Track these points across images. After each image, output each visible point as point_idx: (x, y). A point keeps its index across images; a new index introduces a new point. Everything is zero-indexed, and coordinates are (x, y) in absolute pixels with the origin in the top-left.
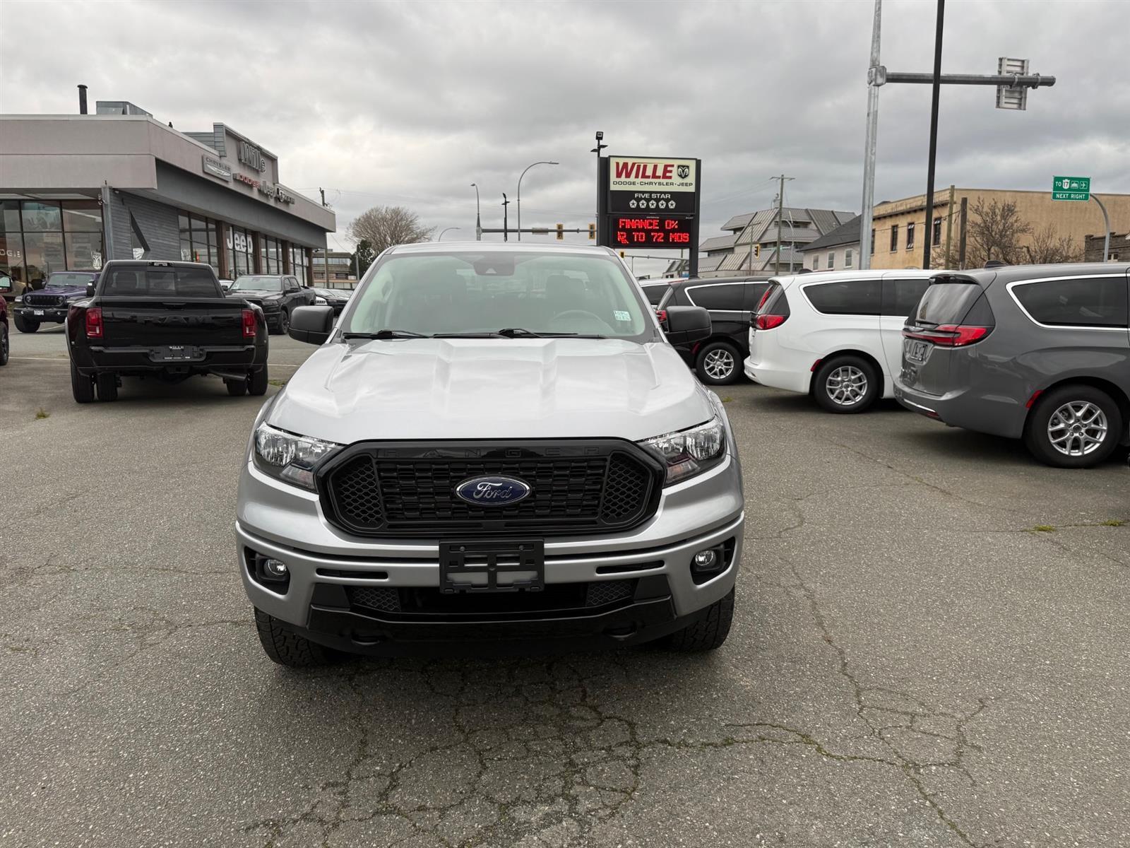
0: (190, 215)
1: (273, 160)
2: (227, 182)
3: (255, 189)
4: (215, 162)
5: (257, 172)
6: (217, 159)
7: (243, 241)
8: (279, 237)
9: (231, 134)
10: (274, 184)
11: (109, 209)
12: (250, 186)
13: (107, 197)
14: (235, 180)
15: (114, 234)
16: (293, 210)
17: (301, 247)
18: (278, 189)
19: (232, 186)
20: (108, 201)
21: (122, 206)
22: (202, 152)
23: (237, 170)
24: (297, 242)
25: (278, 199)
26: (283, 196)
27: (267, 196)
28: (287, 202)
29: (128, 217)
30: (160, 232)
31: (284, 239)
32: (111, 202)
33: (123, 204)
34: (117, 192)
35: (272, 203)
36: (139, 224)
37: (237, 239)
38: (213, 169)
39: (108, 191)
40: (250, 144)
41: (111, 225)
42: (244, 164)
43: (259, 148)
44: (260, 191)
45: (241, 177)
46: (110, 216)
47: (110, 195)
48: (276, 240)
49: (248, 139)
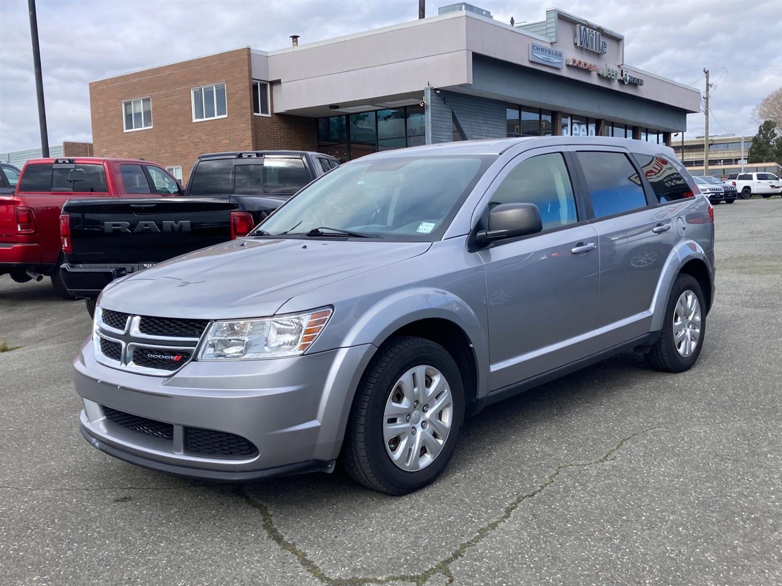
0: (520, 108)
1: (618, 40)
2: (558, 69)
3: (594, 74)
4: (543, 50)
5: (598, 55)
6: (548, 46)
7: (583, 130)
8: (628, 123)
9: (563, 18)
10: (619, 66)
11: (430, 109)
12: (587, 71)
13: (427, 99)
14: (568, 66)
15: (432, 134)
16: (644, 92)
17: (658, 133)
18: (622, 71)
19: (565, 73)
20: (429, 101)
21: (444, 105)
22: (530, 41)
23: (571, 55)
24: (651, 128)
25: (622, 82)
26: (628, 78)
27: (609, 80)
28: (635, 83)
29: (450, 116)
30: (485, 128)
31: (635, 125)
32: (432, 102)
33: (445, 103)
34: (438, 92)
35: (616, 87)
36: (460, 122)
37: (576, 129)
38: (540, 57)
39: (429, 91)
40: (588, 26)
41: (430, 124)
42: (581, 49)
43: (599, 29)
44: (599, 75)
45: (574, 61)
46: (430, 116)
47: (431, 95)
48: (626, 127)
49: (586, 21)
